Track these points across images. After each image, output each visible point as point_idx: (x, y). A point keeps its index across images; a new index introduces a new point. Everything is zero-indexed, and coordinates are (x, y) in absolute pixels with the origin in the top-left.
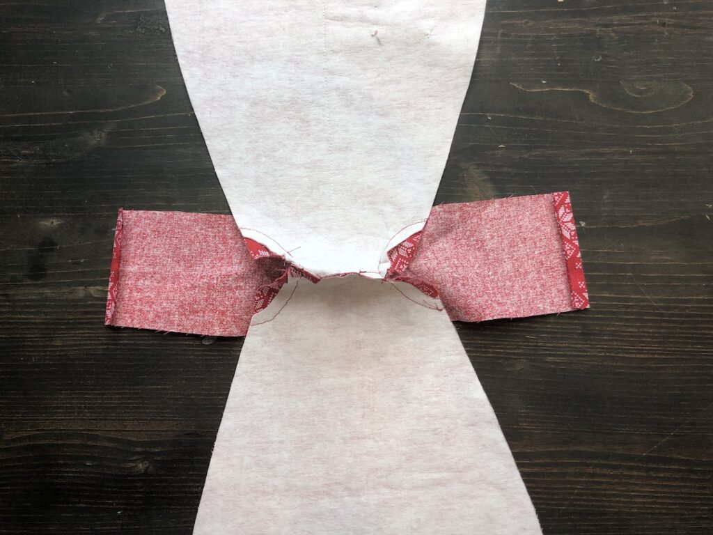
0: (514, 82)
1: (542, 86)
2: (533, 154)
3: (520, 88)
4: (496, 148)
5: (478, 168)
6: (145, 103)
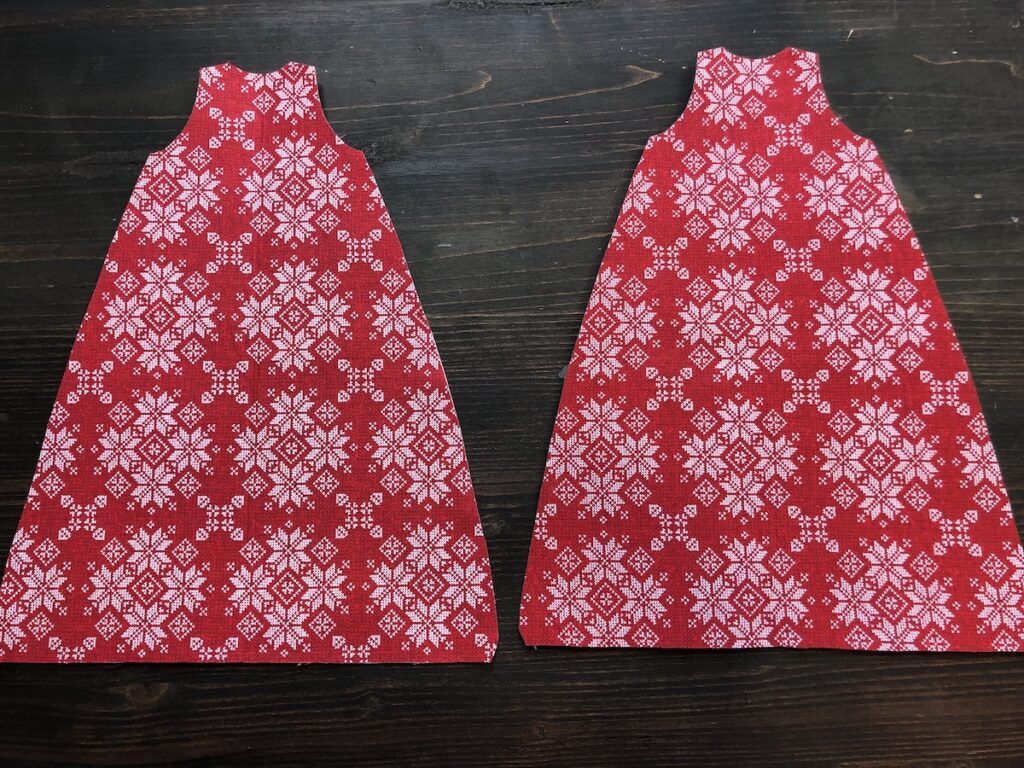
0: (918, 54)
1: (952, 57)
2: (947, 138)
3: (926, 60)
4: (901, 134)
6: (466, 92)
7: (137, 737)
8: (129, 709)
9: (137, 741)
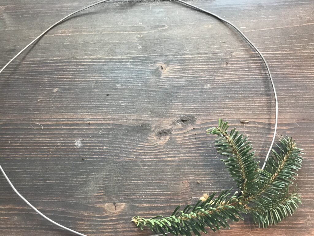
7: (109, 229)
8: (106, 214)
9: (109, 230)
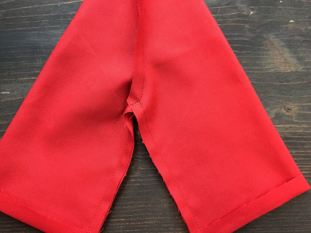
4: (288, 23)
5: (276, 37)
